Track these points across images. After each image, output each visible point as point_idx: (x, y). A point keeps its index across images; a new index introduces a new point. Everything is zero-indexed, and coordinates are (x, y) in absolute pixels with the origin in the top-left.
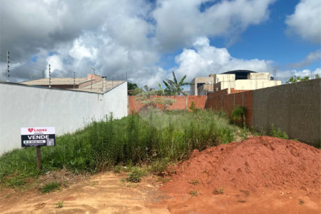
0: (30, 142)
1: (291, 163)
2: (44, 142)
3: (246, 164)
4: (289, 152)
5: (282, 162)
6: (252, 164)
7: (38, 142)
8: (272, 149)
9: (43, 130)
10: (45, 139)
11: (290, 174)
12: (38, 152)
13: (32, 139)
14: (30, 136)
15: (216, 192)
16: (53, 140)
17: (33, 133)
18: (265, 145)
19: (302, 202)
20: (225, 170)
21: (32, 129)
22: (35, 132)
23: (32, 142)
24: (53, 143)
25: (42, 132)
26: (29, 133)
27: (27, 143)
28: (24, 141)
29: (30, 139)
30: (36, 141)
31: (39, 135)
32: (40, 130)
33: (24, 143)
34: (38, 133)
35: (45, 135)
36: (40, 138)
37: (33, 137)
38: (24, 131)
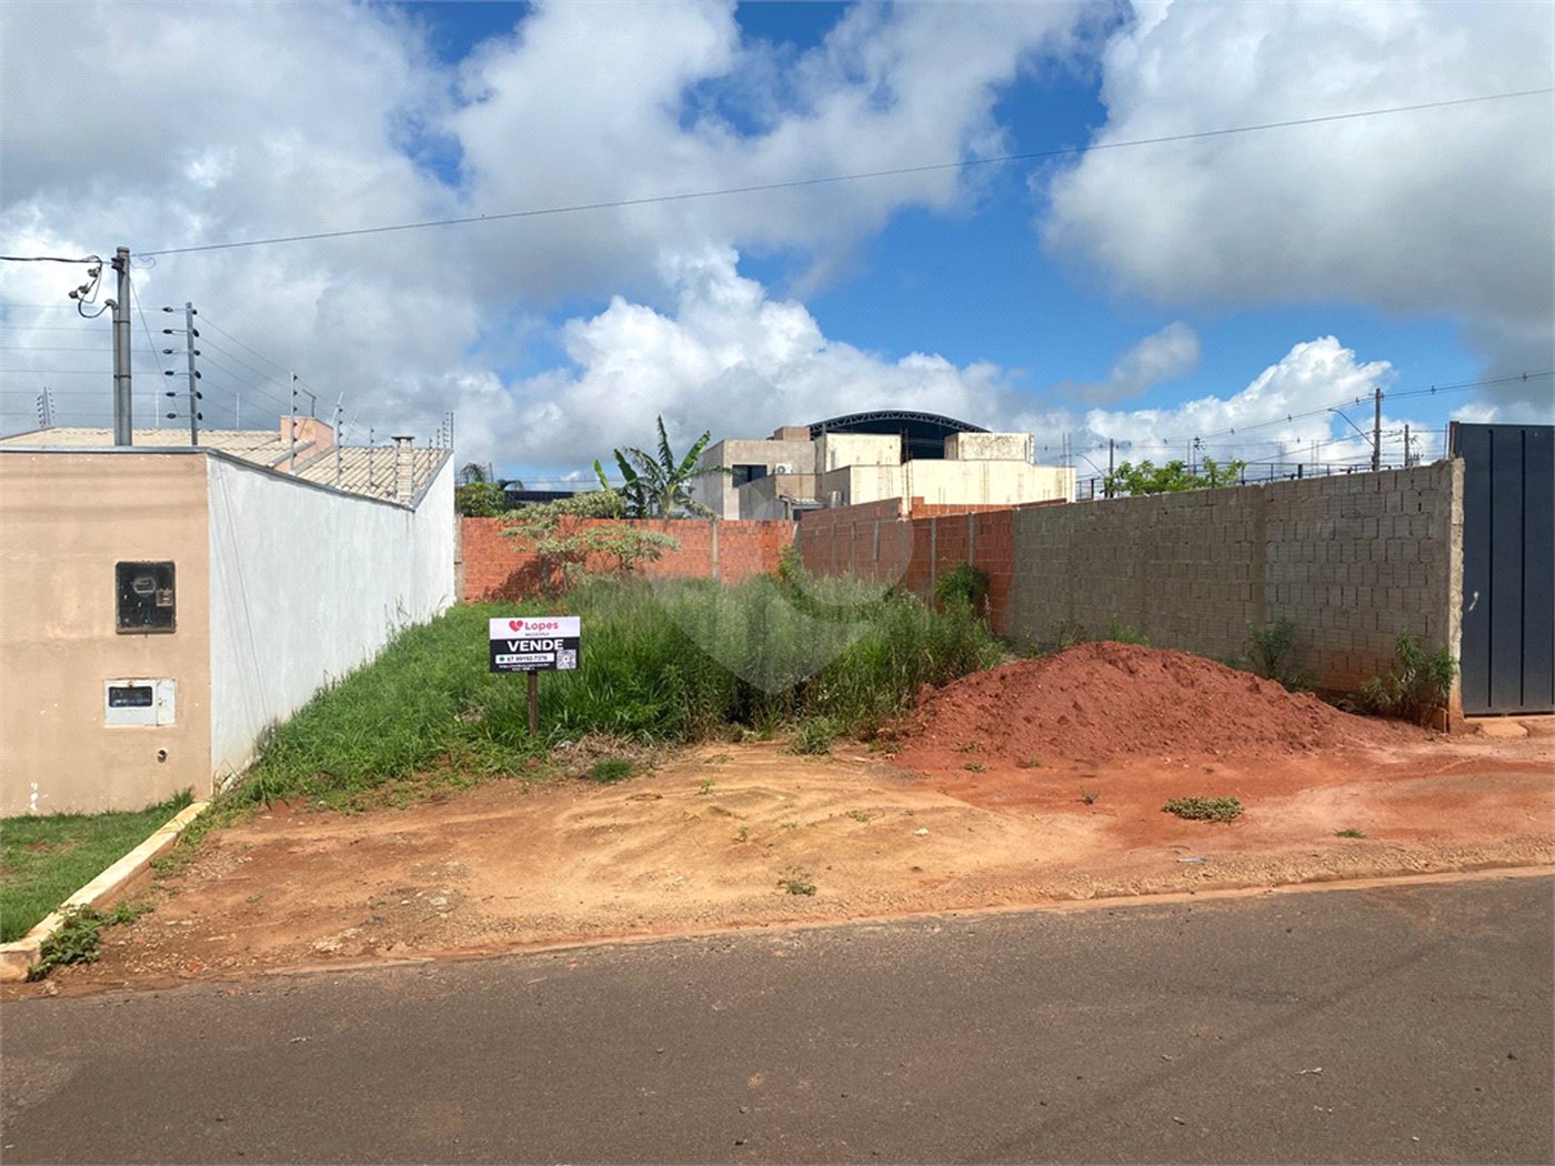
0: (514, 659)
1: (1178, 702)
2: (550, 657)
3: (1076, 705)
4: (1170, 678)
5: (1158, 701)
6: (1089, 706)
7: (535, 658)
8: (1132, 672)
9: (549, 626)
10: (553, 651)
11: (1177, 725)
12: (532, 686)
13: (518, 652)
14: (513, 641)
15: (1022, 765)
16: (573, 652)
17: (521, 633)
18: (1110, 662)
19: (1210, 771)
20: (1029, 721)
21: (520, 623)
22: (528, 632)
23: (518, 659)
24: (574, 660)
25: (545, 630)
26: (511, 634)
27: (506, 661)
28: (498, 657)
29: (513, 649)
30: (529, 655)
31: (536, 640)
32: (541, 627)
33: (498, 661)
34: (534, 633)
35: (553, 640)
36: (539, 648)
37: (522, 646)
38: (498, 628)
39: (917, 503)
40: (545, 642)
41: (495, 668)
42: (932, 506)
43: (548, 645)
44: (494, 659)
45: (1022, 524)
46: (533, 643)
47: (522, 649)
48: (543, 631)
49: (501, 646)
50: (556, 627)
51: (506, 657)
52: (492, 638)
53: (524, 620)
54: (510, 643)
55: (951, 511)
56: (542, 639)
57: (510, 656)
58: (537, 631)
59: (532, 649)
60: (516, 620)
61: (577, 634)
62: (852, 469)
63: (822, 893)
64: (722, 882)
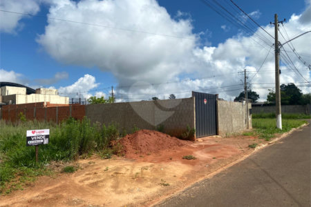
2: (42, 141)
8: (150, 135)
9: (42, 132)
10: (43, 139)
13: (34, 140)
14: (33, 137)
16: (47, 139)
18: (146, 134)
22: (37, 134)
23: (34, 142)
24: (48, 141)
26: (32, 135)
30: (37, 141)
32: (40, 132)
33: (29, 143)
37: (35, 138)
38: (29, 133)
39: (48, 103)
41: (28, 145)
43: (42, 137)
44: (27, 143)
45: (88, 108)
46: (38, 137)
49: (29, 139)
50: (44, 132)
51: (31, 142)
52: (27, 136)
53: (36, 131)
55: (56, 105)
56: (40, 136)
58: (39, 134)
59: (38, 139)
62: (16, 95)
63: (171, 184)
64: (147, 187)
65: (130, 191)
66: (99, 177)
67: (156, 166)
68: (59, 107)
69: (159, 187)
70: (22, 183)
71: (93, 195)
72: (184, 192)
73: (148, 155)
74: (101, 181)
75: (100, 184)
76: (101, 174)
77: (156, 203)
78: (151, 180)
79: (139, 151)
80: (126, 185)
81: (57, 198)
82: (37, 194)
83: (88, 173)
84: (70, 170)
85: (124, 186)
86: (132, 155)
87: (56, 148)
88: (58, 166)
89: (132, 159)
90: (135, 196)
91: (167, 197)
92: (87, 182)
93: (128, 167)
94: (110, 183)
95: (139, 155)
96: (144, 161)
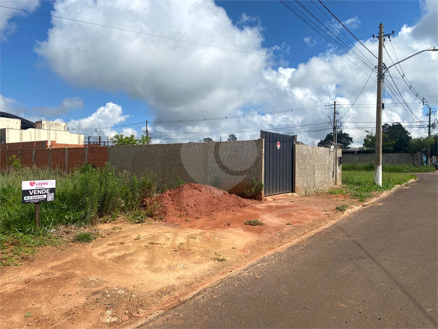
0: (31, 198)
1: (214, 198)
2: (45, 196)
3: (195, 201)
6: (198, 201)
7: (39, 197)
8: (200, 191)
9: (45, 184)
10: (46, 194)
13: (33, 195)
14: (31, 190)
16: (53, 194)
17: (34, 187)
18: (194, 189)
20: (188, 206)
21: (34, 183)
22: (37, 186)
23: (33, 198)
24: (53, 197)
25: (43, 186)
26: (30, 188)
27: (28, 199)
28: (25, 197)
29: (31, 194)
30: (37, 196)
31: (40, 190)
32: (42, 184)
33: (25, 199)
34: (40, 187)
35: (46, 189)
36: (41, 193)
37: (34, 192)
38: (26, 185)
39: (53, 143)
40: (43, 190)
41: (24, 202)
42: (58, 144)
43: (44, 191)
44: (23, 198)
45: (111, 151)
46: (38, 191)
47: (34, 194)
48: (42, 186)
49: (26, 193)
50: (47, 184)
51: (28, 197)
52: (23, 189)
53: (35, 181)
54: (30, 191)
55: (65, 146)
56: (42, 189)
57: (30, 197)
58: (40, 186)
59: (38, 193)
60: (32, 181)
61: (54, 186)
62: (6, 130)
63: (228, 259)
64: (196, 263)
65: (171, 268)
66: (127, 248)
67: (208, 234)
68: (69, 149)
69: (212, 263)
70: (17, 257)
71: (119, 274)
72: (246, 270)
73: (197, 218)
74: (130, 255)
75: (129, 259)
76: (131, 244)
77: (207, 285)
78: (200, 253)
79: (185, 213)
80: (166, 260)
81: (67, 278)
82: (39, 271)
83: (111, 242)
84: (85, 239)
85: (163, 262)
86: (174, 218)
87: (65, 206)
88: (68, 233)
89: (173, 224)
90: (177, 275)
91: (223, 277)
92: (109, 256)
93: (169, 235)
94: (142, 257)
95: (184, 218)
96: (191, 227)
